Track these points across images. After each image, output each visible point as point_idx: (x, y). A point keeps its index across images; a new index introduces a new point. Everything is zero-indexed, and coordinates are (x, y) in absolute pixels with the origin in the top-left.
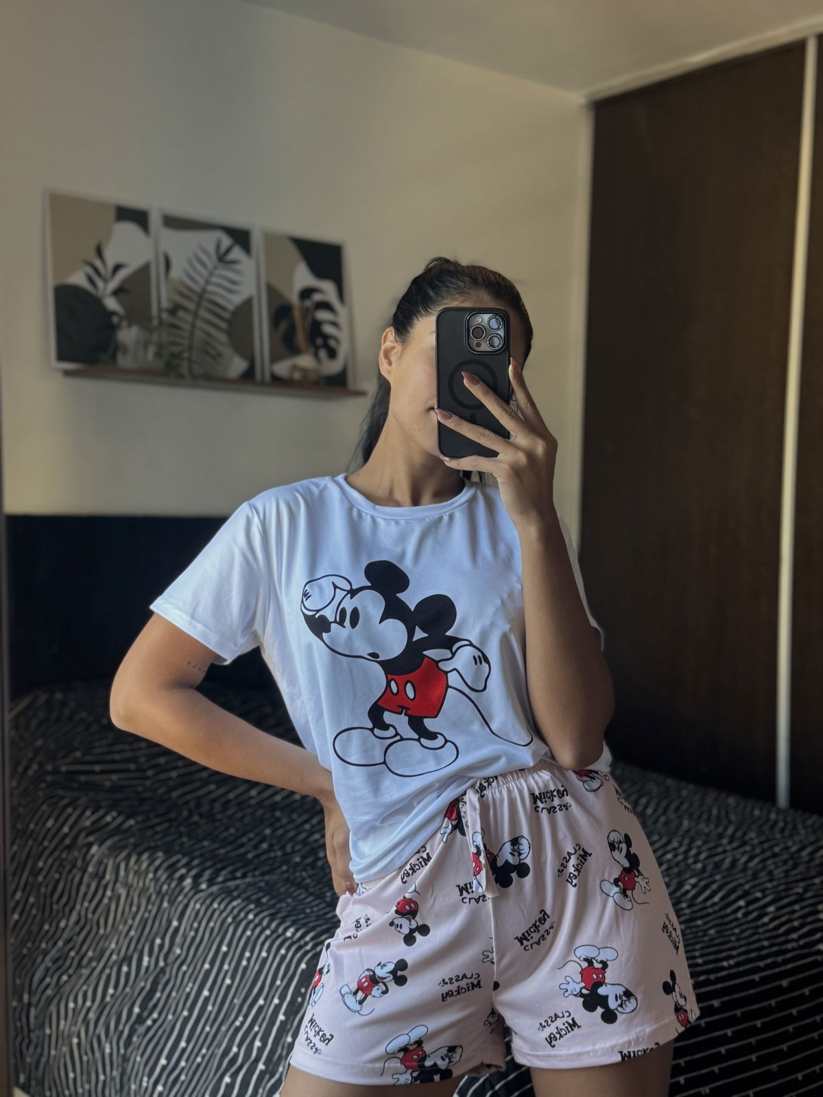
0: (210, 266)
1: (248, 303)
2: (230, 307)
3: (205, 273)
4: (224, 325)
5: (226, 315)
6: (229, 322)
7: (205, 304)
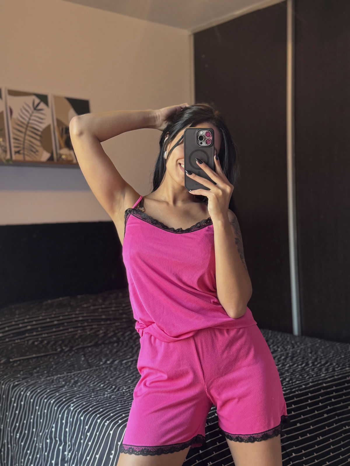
0: (30, 112)
1: (48, 127)
2: (41, 130)
3: (29, 115)
4: (38, 138)
5: (39, 133)
6: (40, 136)
7: (29, 128)
